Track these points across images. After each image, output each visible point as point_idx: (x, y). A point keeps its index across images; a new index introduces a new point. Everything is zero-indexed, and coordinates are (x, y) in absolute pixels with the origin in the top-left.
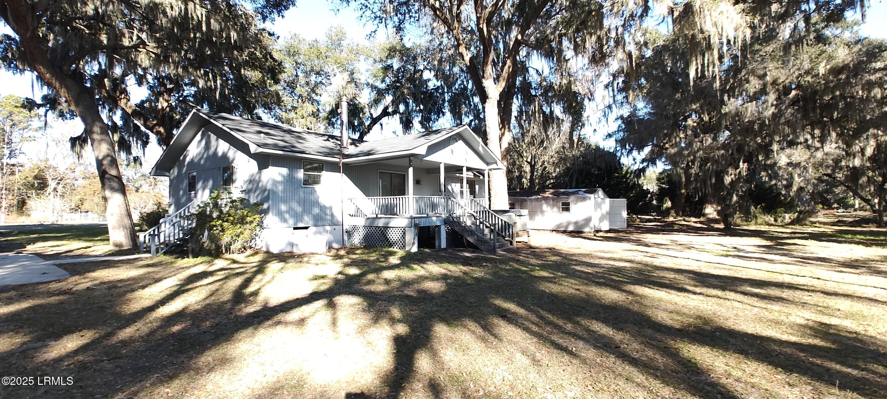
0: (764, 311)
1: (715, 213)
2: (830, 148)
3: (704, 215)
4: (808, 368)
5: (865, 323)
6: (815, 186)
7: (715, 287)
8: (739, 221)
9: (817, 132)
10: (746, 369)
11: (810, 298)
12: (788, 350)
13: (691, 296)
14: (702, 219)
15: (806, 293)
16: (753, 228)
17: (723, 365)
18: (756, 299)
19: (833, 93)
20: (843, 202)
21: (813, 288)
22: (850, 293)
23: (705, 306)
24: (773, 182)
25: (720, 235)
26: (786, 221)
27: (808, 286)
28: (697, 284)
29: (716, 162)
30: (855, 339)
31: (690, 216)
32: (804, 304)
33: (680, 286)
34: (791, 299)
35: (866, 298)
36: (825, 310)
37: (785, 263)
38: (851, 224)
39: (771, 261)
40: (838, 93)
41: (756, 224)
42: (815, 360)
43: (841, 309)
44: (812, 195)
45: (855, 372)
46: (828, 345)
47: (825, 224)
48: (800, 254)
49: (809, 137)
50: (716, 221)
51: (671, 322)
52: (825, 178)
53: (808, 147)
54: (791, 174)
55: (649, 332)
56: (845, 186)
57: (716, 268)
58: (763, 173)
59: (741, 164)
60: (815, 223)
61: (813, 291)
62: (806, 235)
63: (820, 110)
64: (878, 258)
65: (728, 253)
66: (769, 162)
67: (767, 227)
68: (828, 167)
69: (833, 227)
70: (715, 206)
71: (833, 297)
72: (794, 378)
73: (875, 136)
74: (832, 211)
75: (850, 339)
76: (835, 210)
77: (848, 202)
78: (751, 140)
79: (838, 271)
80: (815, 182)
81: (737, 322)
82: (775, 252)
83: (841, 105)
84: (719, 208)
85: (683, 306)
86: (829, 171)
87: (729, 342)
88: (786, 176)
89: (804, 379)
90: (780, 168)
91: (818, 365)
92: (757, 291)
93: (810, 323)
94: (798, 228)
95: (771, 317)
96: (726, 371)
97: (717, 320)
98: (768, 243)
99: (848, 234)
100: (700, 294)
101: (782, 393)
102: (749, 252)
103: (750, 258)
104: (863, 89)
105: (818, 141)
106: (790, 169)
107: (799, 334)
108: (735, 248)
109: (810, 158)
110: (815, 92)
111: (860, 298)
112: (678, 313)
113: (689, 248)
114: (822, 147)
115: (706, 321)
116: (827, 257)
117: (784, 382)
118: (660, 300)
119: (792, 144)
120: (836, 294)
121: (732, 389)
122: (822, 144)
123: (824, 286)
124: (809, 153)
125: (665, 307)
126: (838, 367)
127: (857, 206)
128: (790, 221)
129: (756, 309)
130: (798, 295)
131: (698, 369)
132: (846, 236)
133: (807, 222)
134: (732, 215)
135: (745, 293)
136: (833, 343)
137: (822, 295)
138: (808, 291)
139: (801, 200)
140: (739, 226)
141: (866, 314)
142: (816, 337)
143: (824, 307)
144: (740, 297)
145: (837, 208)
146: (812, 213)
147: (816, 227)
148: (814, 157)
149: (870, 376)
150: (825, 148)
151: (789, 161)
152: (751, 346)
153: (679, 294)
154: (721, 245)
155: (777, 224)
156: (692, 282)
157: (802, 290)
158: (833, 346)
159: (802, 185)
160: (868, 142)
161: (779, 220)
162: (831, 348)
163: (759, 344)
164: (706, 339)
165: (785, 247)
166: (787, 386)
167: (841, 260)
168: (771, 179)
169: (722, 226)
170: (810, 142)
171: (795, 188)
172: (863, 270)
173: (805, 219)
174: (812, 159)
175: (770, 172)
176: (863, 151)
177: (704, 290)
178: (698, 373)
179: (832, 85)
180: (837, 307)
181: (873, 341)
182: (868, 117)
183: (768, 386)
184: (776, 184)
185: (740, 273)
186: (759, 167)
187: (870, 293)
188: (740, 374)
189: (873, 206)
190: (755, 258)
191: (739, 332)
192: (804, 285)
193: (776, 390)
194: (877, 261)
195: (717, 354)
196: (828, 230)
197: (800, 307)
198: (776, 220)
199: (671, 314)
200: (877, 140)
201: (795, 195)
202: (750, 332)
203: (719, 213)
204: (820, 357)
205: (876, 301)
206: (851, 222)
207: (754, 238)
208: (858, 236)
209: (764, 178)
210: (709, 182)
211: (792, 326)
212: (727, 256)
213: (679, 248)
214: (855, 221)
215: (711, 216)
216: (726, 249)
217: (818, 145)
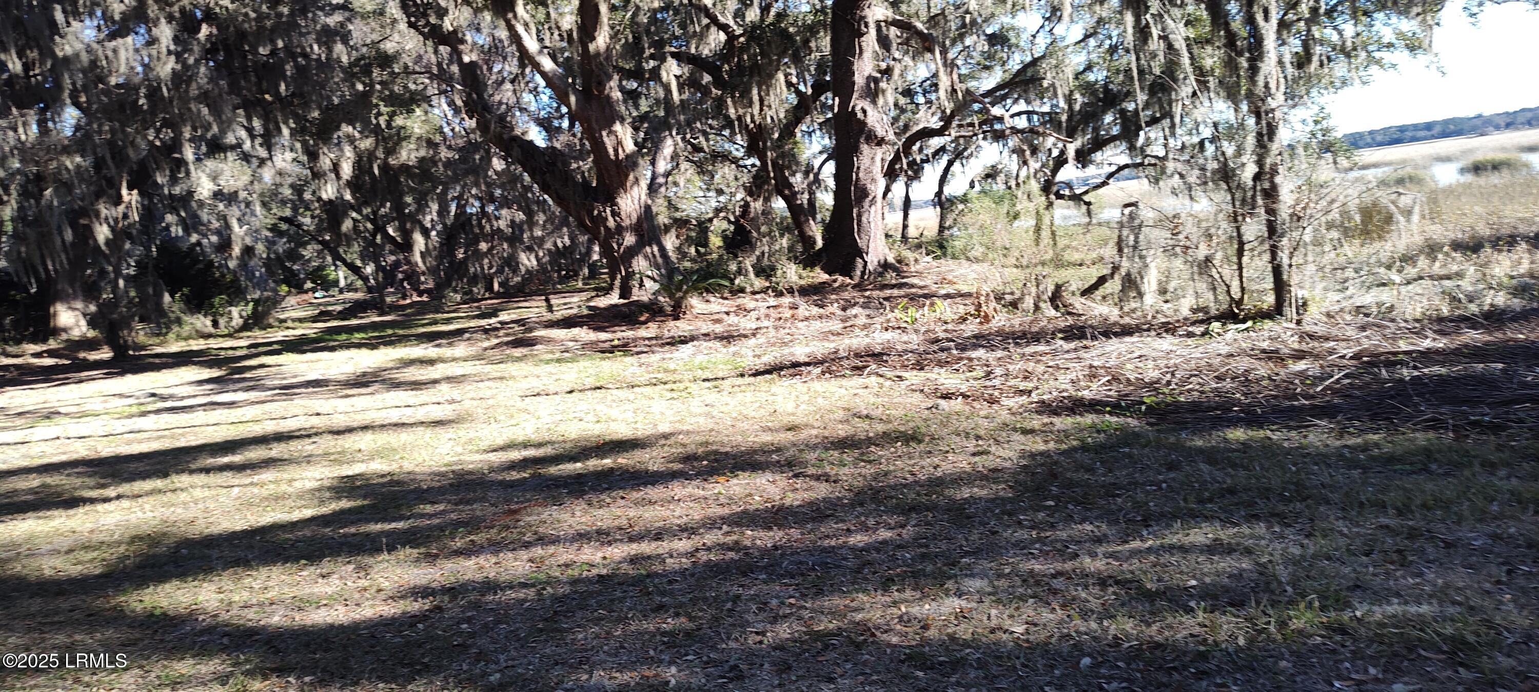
0: (250, 488)
1: (83, 323)
2: (284, 160)
3: (56, 332)
4: (342, 544)
5: (397, 457)
6: (270, 243)
7: (145, 476)
8: (141, 338)
9: (257, 124)
10: (254, 584)
11: (314, 446)
12: (307, 532)
13: (100, 507)
14: (53, 344)
15: (308, 441)
16: (175, 347)
17: (214, 596)
18: (230, 474)
19: (273, 42)
20: (321, 277)
21: (314, 431)
22: (366, 422)
23: (140, 514)
24: (194, 238)
25: (109, 375)
26: (234, 323)
27: (305, 429)
28: (102, 481)
29: (64, 186)
30: (393, 483)
31: (18, 342)
32: (308, 459)
33: (66, 496)
34: (286, 457)
35: (390, 425)
36: (339, 459)
37: (257, 403)
38: (342, 315)
39: (231, 404)
40: (280, 44)
41: (179, 337)
42: (346, 530)
43: (363, 448)
44: (268, 263)
45: (400, 525)
46: (359, 503)
47: (301, 320)
48: (277, 382)
49: (243, 134)
50: (90, 345)
51: (80, 567)
52: (284, 226)
53: (246, 157)
54: (225, 218)
55: (36, 605)
56: (320, 243)
57: (129, 443)
58: (170, 218)
59: (124, 192)
60: (284, 321)
61: (316, 434)
62: (276, 347)
63: (257, 76)
64: (390, 365)
65: (143, 408)
66: (177, 190)
67: (202, 341)
68: (284, 202)
69: (315, 325)
70: (79, 305)
71: (347, 435)
72: (326, 565)
73: (351, 140)
74: (305, 297)
75: (383, 485)
76: (310, 294)
77: (328, 275)
78: (137, 132)
79: (342, 397)
80: (269, 234)
81: (211, 520)
82: (231, 387)
83: (289, 69)
84: (93, 308)
85: (92, 531)
86: (288, 212)
87: (210, 557)
88: (216, 224)
89: (340, 559)
90: (201, 204)
91: (354, 535)
92: (226, 460)
93: (327, 483)
94: (259, 336)
95: (264, 492)
96: (222, 601)
97: (174, 529)
98: (215, 373)
99: (340, 334)
100: (119, 497)
101: (316, 590)
102: (183, 398)
103: (191, 407)
104: (318, 41)
105: (261, 145)
106: (221, 206)
107: (316, 501)
108: (153, 395)
109: (252, 182)
110: (242, 35)
111: (383, 426)
112: (86, 548)
113: (48, 417)
114: (271, 158)
115: (152, 539)
116: (321, 377)
117: (314, 576)
118: (30, 539)
119: (216, 148)
120: (350, 430)
121: (241, 622)
122: (270, 153)
123: (329, 423)
124: (249, 172)
125: (49, 547)
126: (379, 527)
127: (342, 283)
128: (241, 321)
129: (236, 490)
130: (295, 446)
131: (174, 618)
132: (339, 337)
133: (271, 321)
134: (126, 323)
135: (207, 471)
136: (365, 497)
137: (330, 437)
138: (309, 436)
139: (250, 276)
140: (144, 348)
141: (395, 446)
142: (339, 498)
143: (339, 453)
144: (200, 479)
145: (314, 290)
146: (275, 302)
147: (288, 328)
148: (260, 180)
149: (419, 523)
150: (275, 159)
151: (216, 188)
152: (251, 547)
153: (71, 512)
154: (121, 396)
155: (219, 332)
156: (91, 482)
157: (298, 437)
158: (366, 502)
159: (248, 241)
160: (342, 150)
161: (222, 321)
162: (363, 506)
163: (260, 541)
164: (166, 568)
165: (248, 375)
166: (320, 580)
167: (342, 378)
168: (187, 231)
169: (105, 354)
170: (247, 145)
171: (237, 251)
172: (376, 386)
173: (267, 313)
174: (257, 186)
175: (183, 214)
176: (336, 168)
177: (125, 488)
178: (175, 626)
179: (268, 23)
180: (356, 447)
181: (412, 477)
182: (336, 101)
183: (295, 592)
184: (199, 243)
185: (183, 439)
186: (161, 201)
187: (394, 416)
188: (246, 595)
189: (365, 279)
190: (200, 405)
191: (220, 535)
192: (300, 430)
193: (307, 591)
194: (391, 369)
195: (196, 583)
196: (310, 330)
197: (304, 464)
198: (215, 324)
199: (71, 556)
200: (355, 147)
201: (239, 266)
202: (238, 528)
203: (92, 322)
204: (353, 523)
205: (403, 425)
206: (340, 312)
207: (184, 369)
208: (357, 335)
209: (173, 229)
210: (58, 241)
211: (300, 495)
212: (144, 414)
213: (19, 422)
214: (345, 309)
215: (76, 334)
216: (131, 401)
217: (263, 153)
